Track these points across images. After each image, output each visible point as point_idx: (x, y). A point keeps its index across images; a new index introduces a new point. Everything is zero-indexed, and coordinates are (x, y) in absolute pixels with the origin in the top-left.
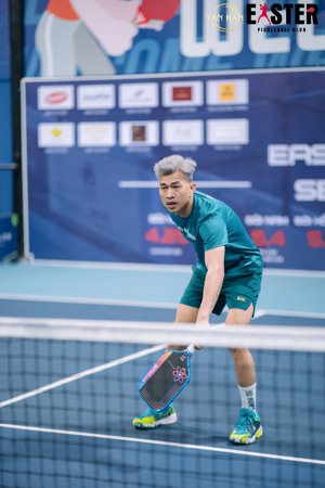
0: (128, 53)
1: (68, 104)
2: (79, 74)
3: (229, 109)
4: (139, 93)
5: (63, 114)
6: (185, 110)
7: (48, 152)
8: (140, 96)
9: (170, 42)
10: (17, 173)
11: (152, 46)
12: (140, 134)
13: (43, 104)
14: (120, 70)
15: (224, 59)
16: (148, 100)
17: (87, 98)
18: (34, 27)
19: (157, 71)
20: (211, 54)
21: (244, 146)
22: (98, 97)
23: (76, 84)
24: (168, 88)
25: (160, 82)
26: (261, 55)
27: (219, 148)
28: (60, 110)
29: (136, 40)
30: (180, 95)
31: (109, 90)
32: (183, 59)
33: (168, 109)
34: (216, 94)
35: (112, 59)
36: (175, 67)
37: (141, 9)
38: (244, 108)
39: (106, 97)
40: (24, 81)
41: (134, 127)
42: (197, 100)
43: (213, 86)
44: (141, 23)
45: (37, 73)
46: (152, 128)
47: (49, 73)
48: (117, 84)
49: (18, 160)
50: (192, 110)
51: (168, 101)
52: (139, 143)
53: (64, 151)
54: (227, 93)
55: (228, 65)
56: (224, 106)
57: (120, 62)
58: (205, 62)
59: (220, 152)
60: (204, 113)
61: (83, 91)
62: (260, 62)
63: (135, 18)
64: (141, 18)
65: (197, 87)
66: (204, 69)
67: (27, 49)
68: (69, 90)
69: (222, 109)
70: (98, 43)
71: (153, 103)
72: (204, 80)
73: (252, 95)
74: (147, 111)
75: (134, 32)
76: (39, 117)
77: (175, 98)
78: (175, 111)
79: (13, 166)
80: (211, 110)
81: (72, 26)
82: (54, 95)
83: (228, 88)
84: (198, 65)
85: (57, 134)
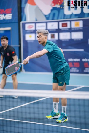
0: (50, 14)
1: (33, 29)
2: (36, 20)
3: (78, 29)
4: (53, 25)
5: (32, 31)
6: (65, 30)
7: (28, 42)
8: (53, 26)
9: (61, 11)
10: (20, 48)
11: (56, 12)
12: (53, 36)
13: (27, 29)
14: (47, 19)
15: (76, 15)
16: (55, 27)
17: (39, 27)
18: (24, 8)
19: (58, 19)
20: (73, 14)
21: (82, 39)
22: (42, 26)
23: (35, 23)
24: (61, 23)
25: (58, 22)
26: (87, 14)
27: (75, 40)
28: (31, 30)
29: (52, 10)
30: (64, 25)
31: (44, 24)
32: (65, 15)
33: (61, 29)
34: (74, 25)
35: (45, 16)
36: (63, 18)
37: (53, 2)
38: (82, 29)
39: (44, 26)
40: (22, 22)
41: (51, 35)
42: (69, 27)
43: (73, 23)
44: (53, 6)
45: (25, 20)
46: (56, 35)
47: (28, 20)
48: (46, 23)
49: (20, 44)
50: (67, 29)
51: (61, 27)
52: (53, 39)
53: (33, 42)
54: (77, 24)
55: (77, 17)
56: (76, 28)
57: (47, 17)
58: (71, 16)
59: (75, 41)
60: (71, 30)
61: (38, 25)
62: (86, 16)
63: (52, 4)
64: (53, 4)
65: (69, 23)
66: (70, 18)
67: (22, 14)
68: (33, 25)
69: (76, 29)
70: (41, 11)
71: (57, 28)
72: (71, 21)
73: (84, 25)
74: (55, 30)
75: (51, 8)
76: (26, 32)
77: (63, 26)
78: (63, 30)
79: (19, 46)
80: (73, 29)
81: (34, 7)
82: (30, 26)
83: (77, 23)
84: (69, 17)
85: (30, 37)
